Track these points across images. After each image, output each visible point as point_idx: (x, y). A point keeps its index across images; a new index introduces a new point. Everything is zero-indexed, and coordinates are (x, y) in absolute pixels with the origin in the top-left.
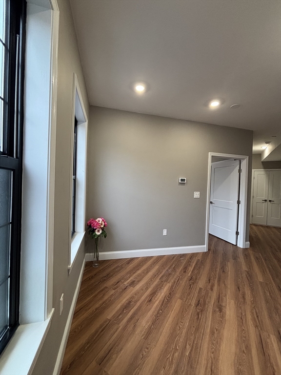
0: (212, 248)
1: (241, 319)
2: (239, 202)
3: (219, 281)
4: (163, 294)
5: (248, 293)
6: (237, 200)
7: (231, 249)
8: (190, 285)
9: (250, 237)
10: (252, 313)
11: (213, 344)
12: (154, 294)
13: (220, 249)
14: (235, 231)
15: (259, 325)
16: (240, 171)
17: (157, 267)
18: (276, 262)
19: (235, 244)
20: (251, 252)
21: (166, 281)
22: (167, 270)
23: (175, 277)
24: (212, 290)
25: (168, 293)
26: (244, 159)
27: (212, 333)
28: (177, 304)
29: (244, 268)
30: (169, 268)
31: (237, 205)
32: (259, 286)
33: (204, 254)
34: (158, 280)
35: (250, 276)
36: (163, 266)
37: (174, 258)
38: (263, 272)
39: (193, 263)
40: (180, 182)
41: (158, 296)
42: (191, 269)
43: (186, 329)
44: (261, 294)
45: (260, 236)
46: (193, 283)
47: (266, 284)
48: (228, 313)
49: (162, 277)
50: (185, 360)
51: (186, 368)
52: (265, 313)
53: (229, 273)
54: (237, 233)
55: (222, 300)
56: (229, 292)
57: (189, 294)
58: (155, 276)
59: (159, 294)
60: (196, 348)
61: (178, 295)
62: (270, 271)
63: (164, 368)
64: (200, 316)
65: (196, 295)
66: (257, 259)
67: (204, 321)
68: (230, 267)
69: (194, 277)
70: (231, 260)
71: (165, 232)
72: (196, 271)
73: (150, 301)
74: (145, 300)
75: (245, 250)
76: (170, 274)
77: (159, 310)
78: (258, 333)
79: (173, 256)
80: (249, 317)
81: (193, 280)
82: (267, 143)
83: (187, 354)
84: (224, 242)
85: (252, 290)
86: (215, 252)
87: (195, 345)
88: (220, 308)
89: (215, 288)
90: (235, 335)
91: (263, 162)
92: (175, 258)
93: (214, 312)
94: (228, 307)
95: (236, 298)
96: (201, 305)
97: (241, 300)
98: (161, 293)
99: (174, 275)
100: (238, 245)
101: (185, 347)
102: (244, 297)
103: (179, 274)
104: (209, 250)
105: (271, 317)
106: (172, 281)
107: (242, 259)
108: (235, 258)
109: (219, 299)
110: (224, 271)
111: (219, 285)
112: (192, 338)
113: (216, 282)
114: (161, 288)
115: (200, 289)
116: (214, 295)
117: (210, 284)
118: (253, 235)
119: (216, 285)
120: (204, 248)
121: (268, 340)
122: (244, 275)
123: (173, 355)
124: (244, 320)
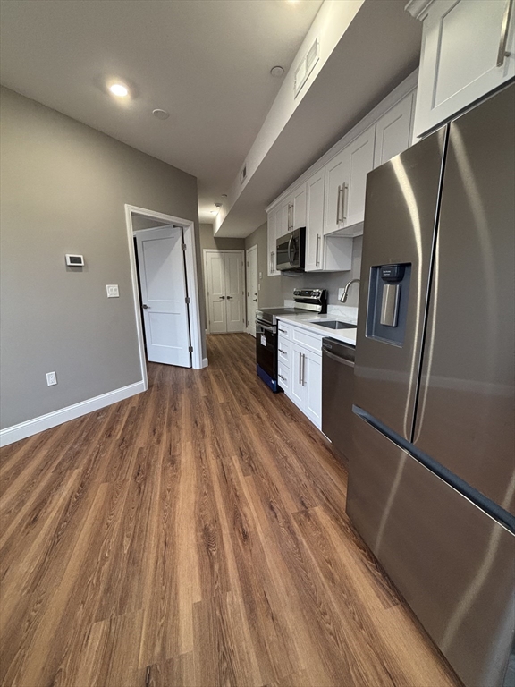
0: (156, 382)
1: (200, 459)
2: (187, 301)
3: (169, 425)
4: (64, 495)
5: (207, 422)
6: (184, 296)
7: (184, 374)
8: (122, 453)
9: (209, 353)
10: (213, 445)
11: (165, 511)
12: (42, 503)
13: (169, 379)
14: (188, 346)
15: (220, 454)
16: (184, 247)
17: (44, 452)
18: (236, 373)
19: (189, 366)
20: (209, 371)
21: (71, 467)
22: (71, 448)
23: (90, 452)
24: (159, 442)
25: (77, 485)
26: (187, 226)
27: (163, 497)
28: (98, 494)
29: (202, 393)
30: (75, 443)
31: (185, 305)
32: (220, 409)
33: (143, 396)
34: (50, 474)
35: (209, 401)
36: (59, 445)
37: (82, 422)
38: (224, 391)
39: (124, 415)
40: (69, 263)
41: (54, 502)
42: (120, 427)
43: (119, 521)
44: (222, 417)
45: (219, 347)
46: (127, 447)
47: (228, 403)
48: (183, 460)
49: (60, 464)
50: (123, 564)
51: (125, 572)
52: (227, 436)
53: (183, 408)
54: (191, 349)
55: (175, 448)
56: (184, 434)
57: (121, 466)
58: (40, 471)
59: (56, 497)
60: (139, 535)
61: (99, 479)
62: (231, 387)
63: (83, 603)
64: (142, 487)
65: (134, 461)
66: (217, 377)
67: (150, 489)
68: (184, 401)
69: (127, 437)
70: (186, 390)
71: (51, 379)
72: (130, 427)
73: (35, 520)
74: (18, 528)
75: (203, 370)
76: (78, 452)
77: (60, 524)
78: (219, 463)
79: (82, 420)
80: (209, 450)
81: (126, 442)
82: (218, 205)
83: (126, 552)
84: (173, 368)
85: (212, 416)
86: (161, 387)
87: (137, 531)
88: (172, 460)
89: (164, 438)
90: (194, 482)
91: (215, 238)
92: (86, 421)
93: (164, 469)
94: (183, 454)
95: (194, 436)
96: (143, 473)
97: (200, 435)
98: (60, 495)
99: (87, 450)
100: (194, 367)
101: (122, 544)
102: (203, 432)
103: (99, 444)
104: (150, 386)
105: (232, 438)
106: (85, 461)
107: (199, 384)
108: (190, 385)
109: (170, 449)
110: (176, 409)
111: (169, 431)
112: (132, 525)
113: (165, 428)
114: (59, 485)
115: (140, 450)
116: (163, 448)
117: (156, 435)
118: (212, 349)
119: (165, 434)
120: (141, 386)
121: (231, 464)
122: (203, 404)
123: (99, 571)
124: (204, 457)
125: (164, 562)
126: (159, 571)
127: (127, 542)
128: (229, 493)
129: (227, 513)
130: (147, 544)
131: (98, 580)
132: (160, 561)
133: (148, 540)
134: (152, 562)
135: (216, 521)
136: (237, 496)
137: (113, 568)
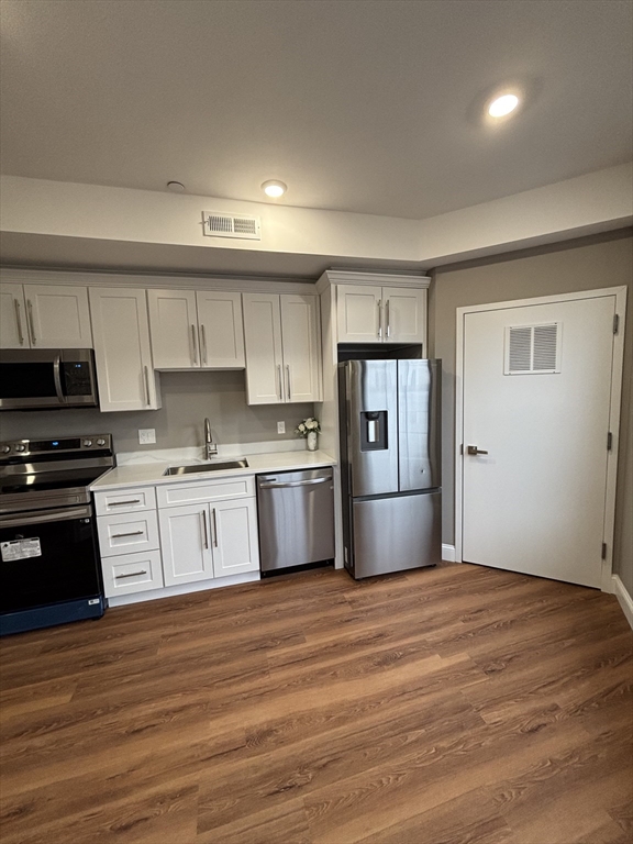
125: (421, 688)
126: (428, 690)
127: (412, 737)
128: (330, 653)
129: (357, 651)
130: (409, 712)
131: (457, 744)
132: (419, 692)
133: (404, 714)
134: (424, 699)
135: (368, 658)
136: (335, 646)
137: (442, 735)
